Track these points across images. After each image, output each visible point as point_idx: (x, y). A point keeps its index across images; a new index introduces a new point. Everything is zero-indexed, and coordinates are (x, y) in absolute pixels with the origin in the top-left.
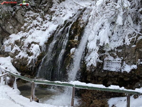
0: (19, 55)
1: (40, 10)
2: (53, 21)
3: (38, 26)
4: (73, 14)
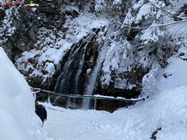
0: (33, 74)
1: (52, 27)
2: (67, 40)
3: (51, 43)
4: (87, 33)
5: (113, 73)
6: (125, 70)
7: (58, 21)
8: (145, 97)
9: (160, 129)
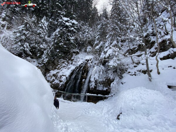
1: (66, 58)
2: (73, 65)
3: (65, 66)
4: (83, 62)
5: (96, 82)
6: (102, 80)
7: (69, 56)
8: (112, 94)
9: (121, 113)
